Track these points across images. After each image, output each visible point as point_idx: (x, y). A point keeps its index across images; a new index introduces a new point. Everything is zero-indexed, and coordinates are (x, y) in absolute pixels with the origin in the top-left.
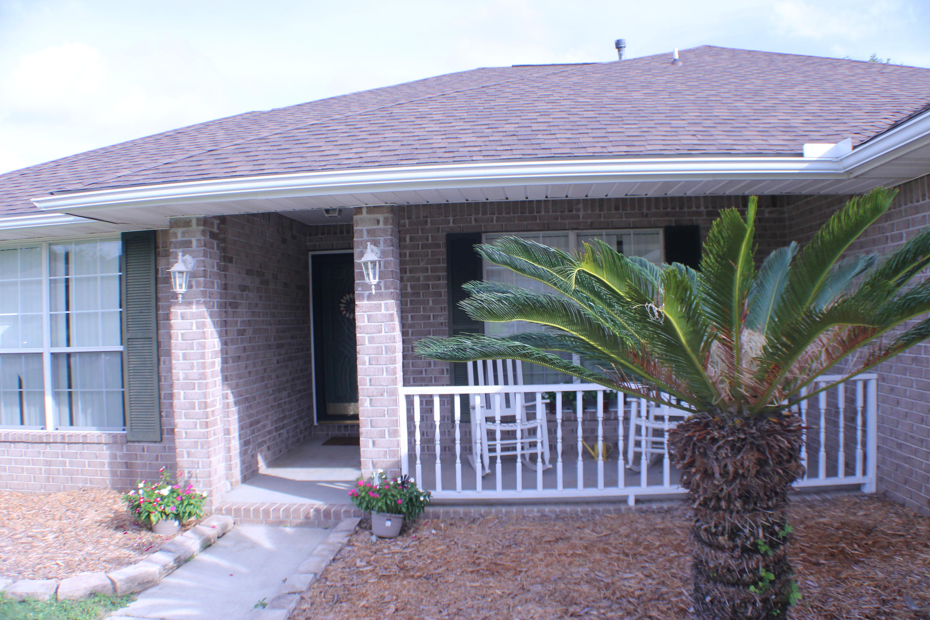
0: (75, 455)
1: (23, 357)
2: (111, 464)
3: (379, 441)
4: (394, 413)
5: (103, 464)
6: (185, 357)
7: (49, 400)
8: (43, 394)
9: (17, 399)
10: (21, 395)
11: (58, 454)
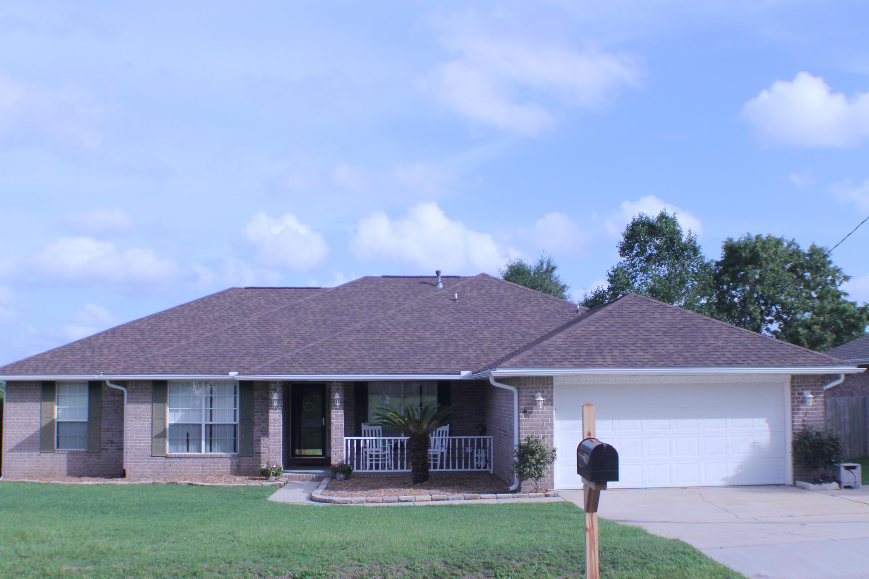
0: (216, 463)
1: (191, 426)
2: (231, 466)
3: (337, 453)
4: (342, 445)
5: (227, 466)
6: (274, 426)
7: (203, 443)
8: (200, 440)
9: (186, 442)
10: (188, 440)
11: (207, 463)
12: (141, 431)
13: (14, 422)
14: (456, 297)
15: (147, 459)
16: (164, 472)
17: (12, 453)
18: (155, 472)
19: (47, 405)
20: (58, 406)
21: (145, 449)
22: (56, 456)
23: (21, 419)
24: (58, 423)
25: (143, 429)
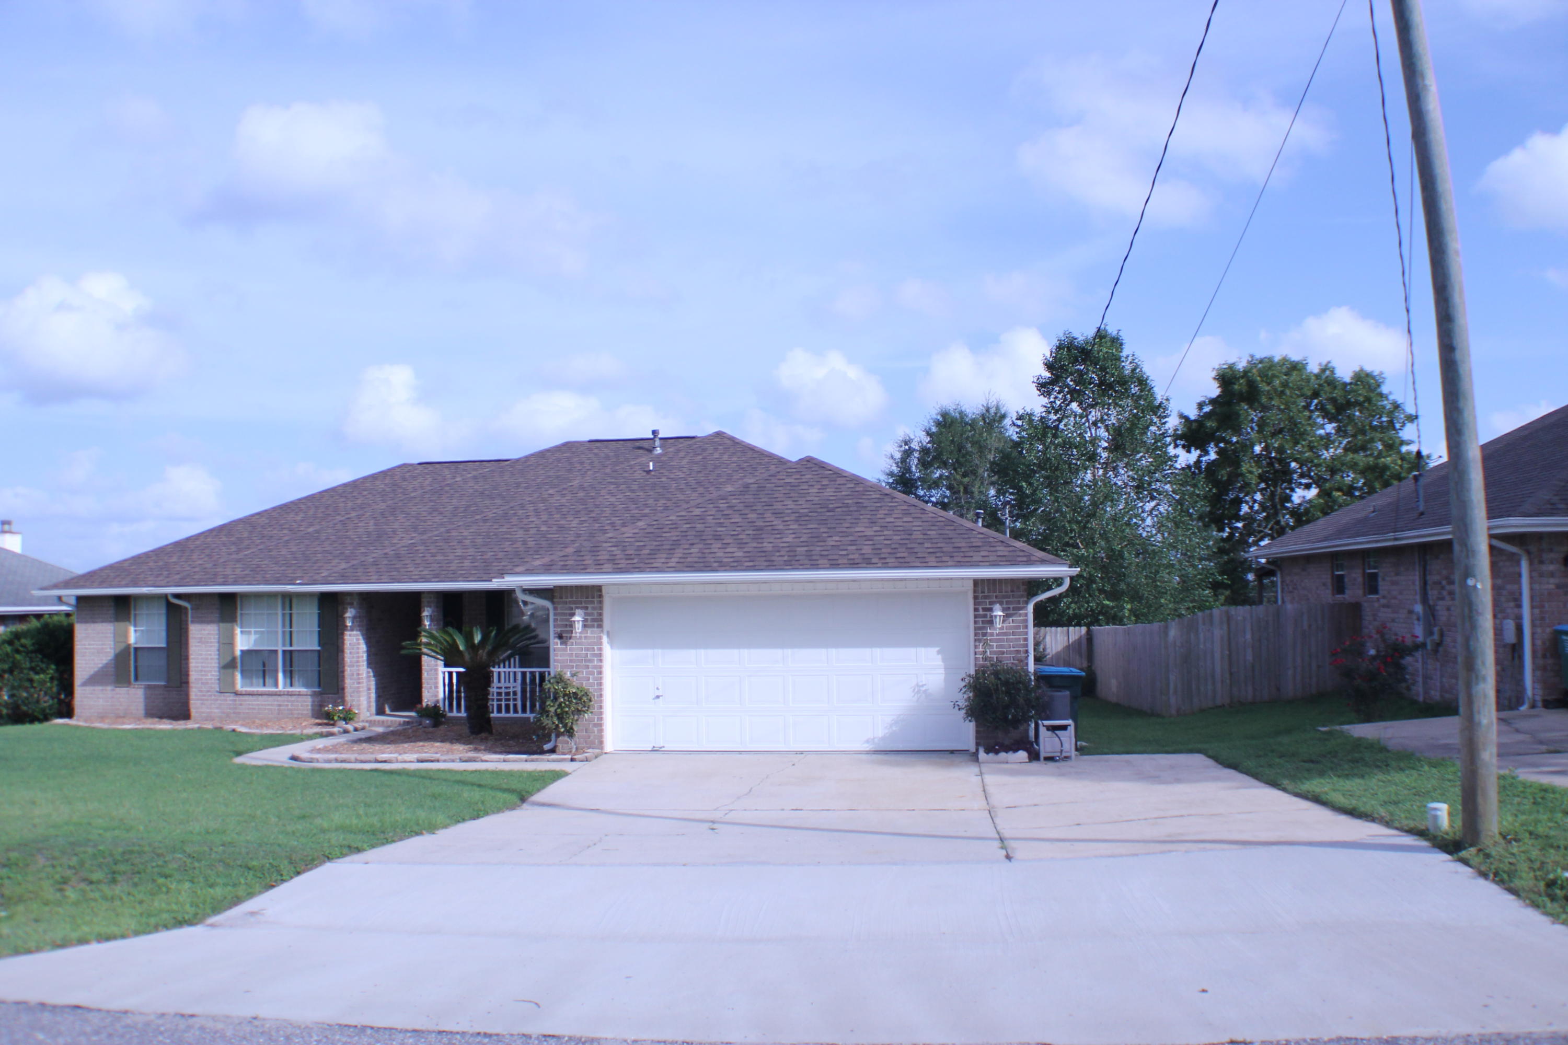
0: (292, 701)
1: (266, 652)
2: (312, 705)
3: (431, 690)
4: (436, 678)
5: (307, 706)
6: (351, 653)
7: (280, 675)
8: (277, 671)
9: (261, 674)
10: (264, 672)
11: (284, 701)
12: (207, 659)
13: (86, 649)
14: (651, 468)
15: (215, 695)
16: (234, 713)
17: (85, 688)
18: (224, 713)
19: (121, 625)
20: (135, 626)
21: (212, 683)
22: (132, 691)
23: (93, 644)
24: (136, 649)
25: (209, 657)
